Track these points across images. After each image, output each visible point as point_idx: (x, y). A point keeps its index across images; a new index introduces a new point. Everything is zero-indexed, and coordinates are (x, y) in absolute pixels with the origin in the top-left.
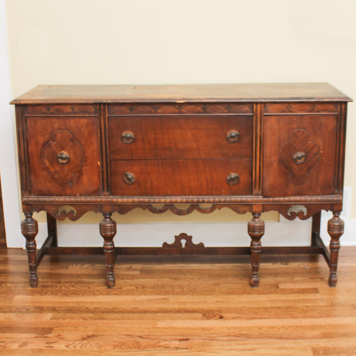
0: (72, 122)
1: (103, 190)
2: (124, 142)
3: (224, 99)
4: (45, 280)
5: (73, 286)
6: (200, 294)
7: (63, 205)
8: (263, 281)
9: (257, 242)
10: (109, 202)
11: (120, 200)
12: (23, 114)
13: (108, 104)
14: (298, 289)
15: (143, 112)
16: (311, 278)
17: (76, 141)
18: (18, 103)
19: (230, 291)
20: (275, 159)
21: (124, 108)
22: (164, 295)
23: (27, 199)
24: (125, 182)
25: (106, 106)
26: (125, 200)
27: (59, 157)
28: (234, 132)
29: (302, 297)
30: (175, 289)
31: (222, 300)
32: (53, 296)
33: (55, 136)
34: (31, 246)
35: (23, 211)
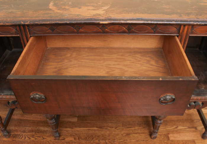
4: (16, 128)
13: (28, 26)
21: (44, 28)
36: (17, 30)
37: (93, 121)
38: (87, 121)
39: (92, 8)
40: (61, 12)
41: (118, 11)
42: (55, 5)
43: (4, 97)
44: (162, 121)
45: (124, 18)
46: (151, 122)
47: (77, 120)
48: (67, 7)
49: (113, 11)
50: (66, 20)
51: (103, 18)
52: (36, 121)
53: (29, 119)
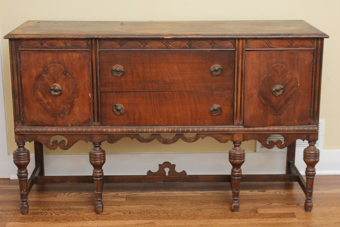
0: (64, 57)
1: (94, 120)
2: (115, 75)
3: (208, 35)
4: (35, 208)
5: (63, 213)
6: (184, 218)
7: (55, 135)
8: (243, 206)
9: (238, 169)
10: (99, 132)
11: (109, 130)
12: (17, 48)
13: (100, 39)
14: (276, 214)
15: (133, 47)
16: (287, 204)
17: (68, 74)
18: (13, 37)
19: (213, 216)
20: (256, 91)
21: (114, 43)
22: (150, 219)
23: (20, 129)
24: (115, 113)
25: (98, 41)
26: (115, 130)
27: (51, 90)
28: (217, 66)
29: (280, 220)
30: (161, 214)
31: (205, 224)
32: (44, 222)
33: (48, 70)
34: (23, 175)
35: (16, 141)
36: (88, 44)
37: (149, 201)
38: (140, 201)
47: (125, 200)
52: (64, 202)
53: (52, 201)
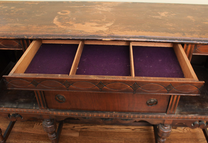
1: (41, 105)
10: (46, 113)
11: (55, 113)
26: (59, 113)
36: (20, 43)
37: (95, 137)
38: (89, 137)
39: (95, 24)
40: (65, 27)
41: (121, 28)
42: (59, 20)
43: (5, 109)
44: (165, 140)
45: (126, 36)
46: (154, 140)
47: (78, 136)
48: (71, 23)
49: (116, 28)
50: (69, 36)
51: (106, 35)
52: (37, 134)
53: (29, 132)
